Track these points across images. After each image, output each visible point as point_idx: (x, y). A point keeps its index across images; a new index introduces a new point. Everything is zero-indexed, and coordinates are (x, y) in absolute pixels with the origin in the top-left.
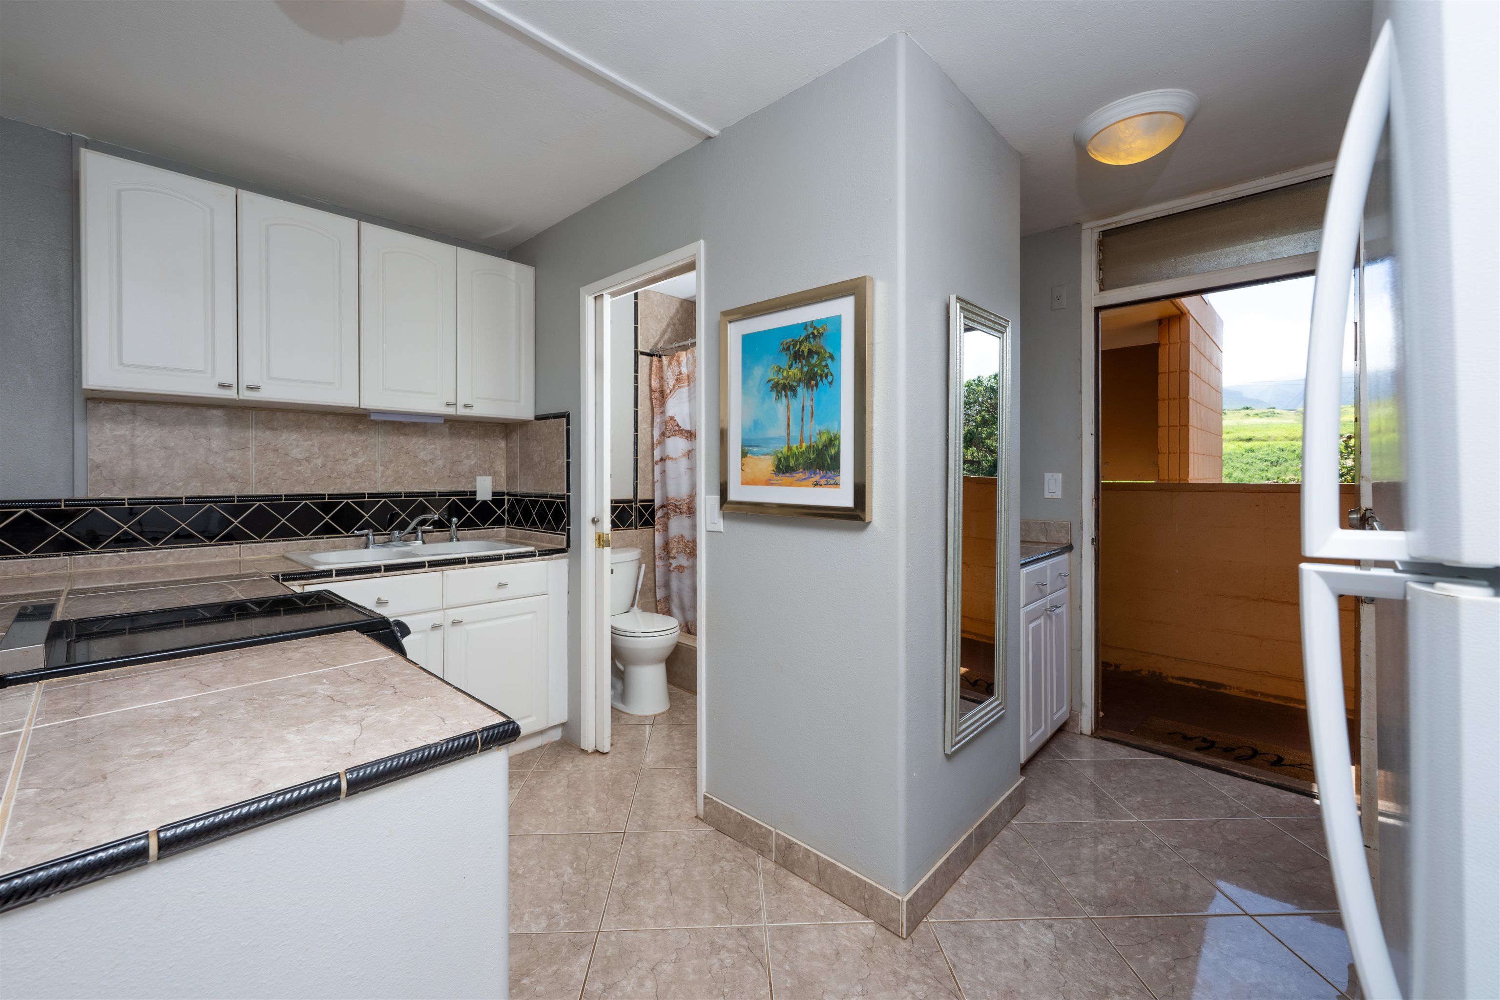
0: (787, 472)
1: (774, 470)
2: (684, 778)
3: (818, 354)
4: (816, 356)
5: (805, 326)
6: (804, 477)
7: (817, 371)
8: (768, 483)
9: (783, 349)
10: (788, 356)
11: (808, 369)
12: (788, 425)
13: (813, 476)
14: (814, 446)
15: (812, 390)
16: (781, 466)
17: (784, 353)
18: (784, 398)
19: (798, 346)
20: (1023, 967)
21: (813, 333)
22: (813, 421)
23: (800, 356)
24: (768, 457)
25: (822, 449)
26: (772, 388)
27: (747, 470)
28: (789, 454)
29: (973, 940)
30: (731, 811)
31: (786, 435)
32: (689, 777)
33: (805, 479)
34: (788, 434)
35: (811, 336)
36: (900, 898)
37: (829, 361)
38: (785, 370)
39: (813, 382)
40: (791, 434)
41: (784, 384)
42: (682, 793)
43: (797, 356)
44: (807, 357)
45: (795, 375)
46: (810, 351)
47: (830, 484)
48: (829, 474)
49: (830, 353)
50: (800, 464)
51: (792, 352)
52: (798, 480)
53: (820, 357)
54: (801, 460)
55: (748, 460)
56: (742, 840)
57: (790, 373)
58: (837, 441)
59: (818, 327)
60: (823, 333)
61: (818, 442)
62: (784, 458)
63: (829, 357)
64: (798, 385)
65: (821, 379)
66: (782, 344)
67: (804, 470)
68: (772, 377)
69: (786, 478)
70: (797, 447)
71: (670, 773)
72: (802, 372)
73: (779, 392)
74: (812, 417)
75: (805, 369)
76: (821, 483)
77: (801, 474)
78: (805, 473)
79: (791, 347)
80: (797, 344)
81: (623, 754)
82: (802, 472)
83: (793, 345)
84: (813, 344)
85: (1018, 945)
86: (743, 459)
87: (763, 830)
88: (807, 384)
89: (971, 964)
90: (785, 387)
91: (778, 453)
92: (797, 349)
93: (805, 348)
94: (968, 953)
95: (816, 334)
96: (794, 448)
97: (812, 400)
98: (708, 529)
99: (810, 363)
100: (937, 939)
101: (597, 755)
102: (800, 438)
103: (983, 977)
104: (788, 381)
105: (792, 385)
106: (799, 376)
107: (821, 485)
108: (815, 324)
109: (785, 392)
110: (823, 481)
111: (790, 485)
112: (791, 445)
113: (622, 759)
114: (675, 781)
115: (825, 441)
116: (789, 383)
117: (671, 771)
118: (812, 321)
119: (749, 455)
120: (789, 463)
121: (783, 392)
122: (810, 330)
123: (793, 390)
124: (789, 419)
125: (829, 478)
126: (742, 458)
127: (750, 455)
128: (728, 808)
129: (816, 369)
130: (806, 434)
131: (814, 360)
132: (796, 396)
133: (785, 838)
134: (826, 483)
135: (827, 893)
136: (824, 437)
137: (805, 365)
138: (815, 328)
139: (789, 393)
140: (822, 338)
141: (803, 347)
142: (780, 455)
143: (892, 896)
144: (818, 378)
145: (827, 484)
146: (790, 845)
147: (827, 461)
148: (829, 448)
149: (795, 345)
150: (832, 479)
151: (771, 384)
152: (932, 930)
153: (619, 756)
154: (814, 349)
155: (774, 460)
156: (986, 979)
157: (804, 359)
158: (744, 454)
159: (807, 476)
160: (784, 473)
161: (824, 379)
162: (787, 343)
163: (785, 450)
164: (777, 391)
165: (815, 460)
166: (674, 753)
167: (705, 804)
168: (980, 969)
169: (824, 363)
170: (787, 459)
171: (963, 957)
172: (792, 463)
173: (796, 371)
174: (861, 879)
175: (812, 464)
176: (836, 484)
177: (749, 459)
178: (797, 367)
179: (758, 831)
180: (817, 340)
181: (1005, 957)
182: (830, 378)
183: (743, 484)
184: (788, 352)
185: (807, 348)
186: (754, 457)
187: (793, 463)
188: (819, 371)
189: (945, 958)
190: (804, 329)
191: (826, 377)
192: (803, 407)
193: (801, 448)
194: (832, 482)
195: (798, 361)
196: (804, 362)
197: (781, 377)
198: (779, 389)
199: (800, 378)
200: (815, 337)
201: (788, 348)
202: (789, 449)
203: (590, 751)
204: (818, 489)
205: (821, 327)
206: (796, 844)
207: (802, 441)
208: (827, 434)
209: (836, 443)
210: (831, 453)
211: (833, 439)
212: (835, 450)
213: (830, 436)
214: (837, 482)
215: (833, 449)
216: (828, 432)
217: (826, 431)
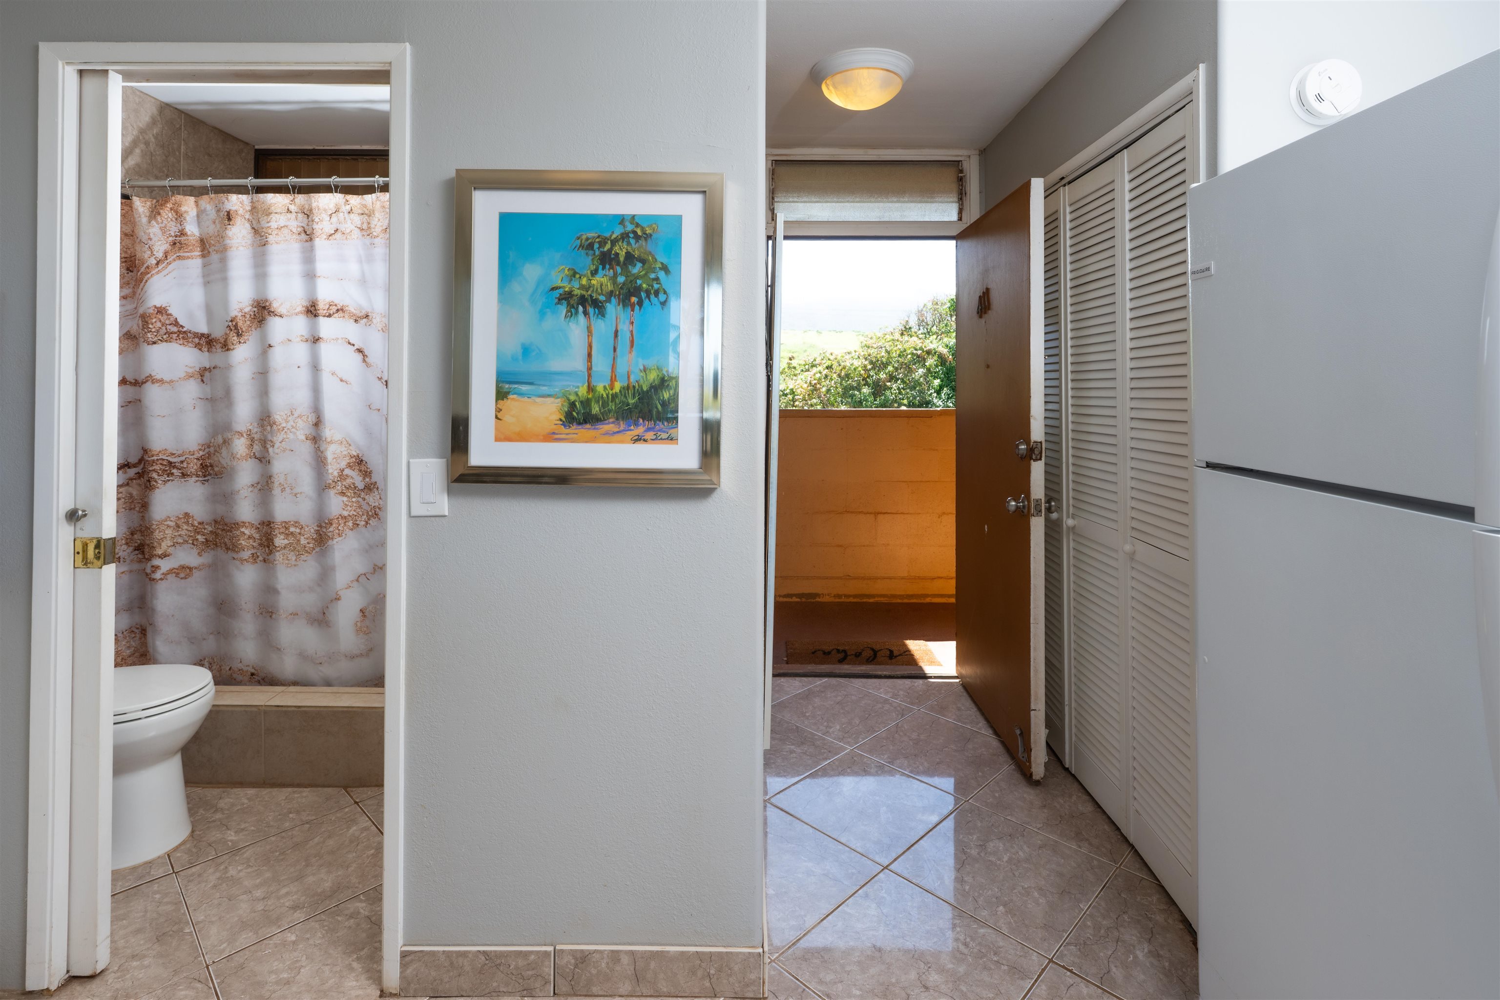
0: (585, 422)
1: (561, 420)
2: (311, 942)
3: (643, 262)
4: (639, 265)
5: (622, 220)
6: (617, 430)
7: (641, 285)
8: (551, 437)
9: (581, 246)
10: (590, 258)
11: (626, 280)
12: (590, 355)
13: (632, 427)
14: (634, 387)
15: (633, 310)
16: (574, 414)
17: (583, 252)
18: (581, 317)
19: (608, 246)
20: (877, 954)
21: (634, 232)
22: (634, 353)
23: (611, 260)
24: (549, 400)
25: (647, 391)
26: (560, 300)
27: (507, 418)
28: (590, 396)
29: (822, 953)
30: (464, 954)
31: (585, 370)
32: (319, 935)
33: (618, 432)
34: (590, 369)
35: (631, 235)
36: (761, 950)
37: (662, 275)
38: (585, 276)
39: (634, 299)
40: (594, 368)
41: (583, 297)
42: (327, 968)
43: (607, 259)
44: (625, 264)
45: (601, 285)
46: (629, 257)
47: (661, 439)
48: (660, 425)
49: (662, 263)
50: (610, 411)
51: (597, 253)
52: (606, 433)
53: (646, 266)
54: (612, 406)
55: (505, 404)
56: (487, 991)
57: (593, 282)
58: (674, 382)
59: (644, 225)
60: (651, 235)
61: (641, 382)
62: (582, 402)
63: (660, 269)
64: (608, 300)
65: (648, 297)
66: (578, 238)
67: (617, 419)
68: (559, 283)
69: (585, 431)
70: (605, 388)
71: (276, 945)
72: (614, 282)
73: (573, 307)
74: (632, 345)
75: (621, 279)
76: (646, 438)
77: (613, 425)
78: (619, 424)
79: (596, 246)
80: (606, 243)
81: (144, 956)
82: (613, 423)
83: (599, 242)
84: (635, 248)
85: (858, 933)
86: (500, 402)
87: (532, 957)
88: (624, 301)
89: (838, 982)
90: (583, 301)
91: (570, 394)
92: (606, 249)
93: (621, 250)
94: (829, 971)
95: (639, 233)
96: (600, 388)
97: (632, 323)
98: (413, 514)
99: (630, 272)
100: (793, 976)
101: (77, 987)
102: (610, 374)
103: (857, 989)
104: (589, 293)
105: (596, 300)
106: (610, 287)
107: (645, 441)
108: (637, 220)
109: (584, 307)
110: (650, 435)
111: (593, 440)
112: (594, 383)
113: (148, 967)
114: (296, 954)
115: (654, 381)
116: (591, 296)
117: (276, 940)
118: (634, 216)
119: (511, 396)
120: (591, 410)
121: (581, 308)
122: (630, 227)
123: (599, 306)
124: (590, 346)
125: (659, 431)
126: (497, 400)
127: (515, 396)
128: (456, 952)
129: (639, 282)
130: (621, 369)
131: (637, 269)
132: (603, 315)
133: (573, 953)
134: (654, 437)
135: (651, 996)
136: (653, 376)
137: (621, 274)
138: (638, 225)
139: (591, 310)
140: (649, 241)
141: (616, 249)
142: (573, 398)
143: (749, 953)
144: (643, 295)
145: (656, 439)
146: (583, 958)
147: (657, 407)
148: (659, 391)
149: (602, 243)
150: (664, 432)
151: (556, 294)
152: (782, 968)
153: (135, 964)
154: (636, 254)
155: (562, 405)
156: (861, 990)
157: (618, 264)
158: (501, 395)
159: (622, 428)
160: (579, 424)
161: (652, 297)
162: (587, 239)
163: (583, 391)
164: (568, 304)
165: (636, 406)
166: (260, 906)
167: (404, 966)
168: (849, 983)
169: (653, 276)
170: (586, 403)
171: (828, 980)
172: (595, 409)
173: (604, 280)
174: (703, 953)
175: (631, 412)
176: (672, 439)
177: (512, 404)
178: (605, 275)
179: (521, 962)
180: (642, 242)
181: (858, 954)
182: (662, 297)
183: (497, 439)
184: (591, 252)
185: (625, 251)
186: (523, 399)
187: (597, 409)
188: (644, 286)
189: (815, 993)
190: (620, 224)
191: (657, 293)
192: (616, 333)
193: (612, 389)
194: (664, 436)
195: (607, 266)
196: (619, 269)
197: (576, 285)
198: (572, 302)
199: (612, 292)
200: (637, 237)
201: (590, 246)
202: (591, 389)
203: (53, 988)
204: (640, 446)
205: (648, 226)
206: (595, 951)
207: (613, 380)
208: (657, 371)
209: (671, 384)
210: (664, 397)
211: (666, 378)
212: (670, 394)
213: (663, 374)
214: (672, 435)
215: (665, 392)
216: (658, 369)
217: (656, 368)
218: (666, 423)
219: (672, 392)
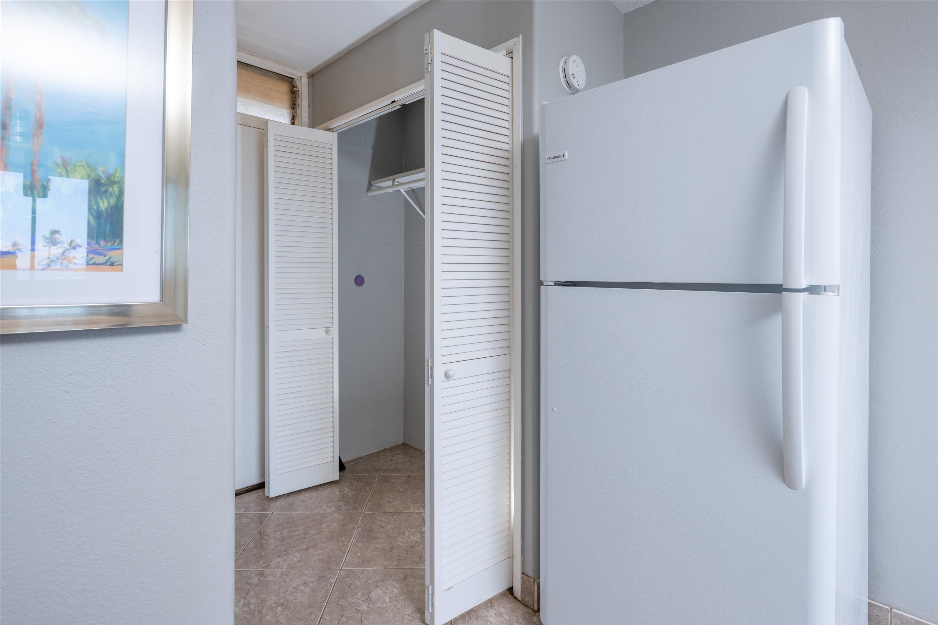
208: (88, 170)
209: (110, 190)
210: (99, 207)
211: (103, 181)
212: (109, 203)
213: (97, 174)
214: (113, 259)
215: (101, 199)
216: (89, 166)
217: (84, 164)
218: (102, 243)
219: (113, 201)
